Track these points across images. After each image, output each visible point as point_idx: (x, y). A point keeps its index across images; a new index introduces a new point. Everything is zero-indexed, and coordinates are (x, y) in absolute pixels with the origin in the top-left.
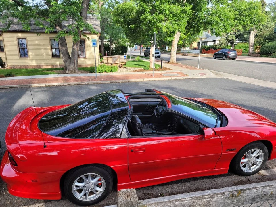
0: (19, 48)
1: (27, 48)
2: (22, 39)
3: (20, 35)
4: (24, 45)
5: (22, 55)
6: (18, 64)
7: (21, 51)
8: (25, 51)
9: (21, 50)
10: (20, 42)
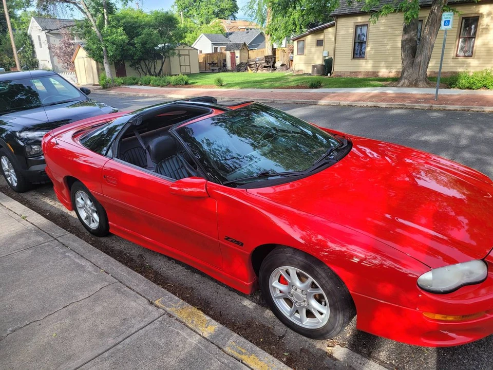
0: (355, 43)
1: (366, 42)
2: (362, 25)
3: (360, 20)
4: (363, 37)
5: (357, 54)
6: (347, 70)
7: (357, 48)
8: (363, 47)
9: (357, 45)
10: (359, 32)
